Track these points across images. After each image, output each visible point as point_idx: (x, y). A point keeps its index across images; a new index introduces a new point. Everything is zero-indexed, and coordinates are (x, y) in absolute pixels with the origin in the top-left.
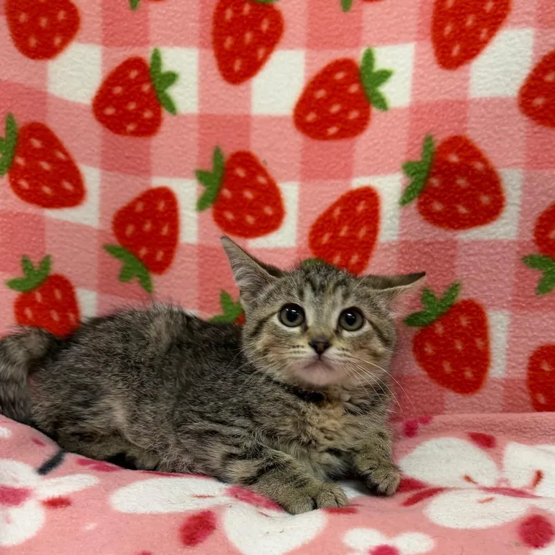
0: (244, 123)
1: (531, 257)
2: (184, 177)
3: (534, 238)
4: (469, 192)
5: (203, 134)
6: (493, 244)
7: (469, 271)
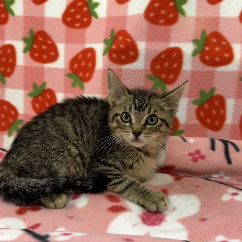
0: (42, 20)
1: (149, 76)
2: (18, 40)
3: (150, 68)
4: (125, 50)
5: (25, 24)
6: (135, 71)
7: (127, 80)
